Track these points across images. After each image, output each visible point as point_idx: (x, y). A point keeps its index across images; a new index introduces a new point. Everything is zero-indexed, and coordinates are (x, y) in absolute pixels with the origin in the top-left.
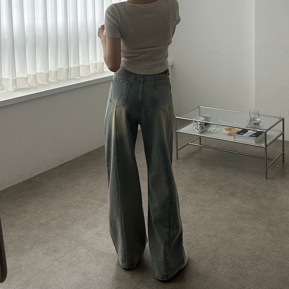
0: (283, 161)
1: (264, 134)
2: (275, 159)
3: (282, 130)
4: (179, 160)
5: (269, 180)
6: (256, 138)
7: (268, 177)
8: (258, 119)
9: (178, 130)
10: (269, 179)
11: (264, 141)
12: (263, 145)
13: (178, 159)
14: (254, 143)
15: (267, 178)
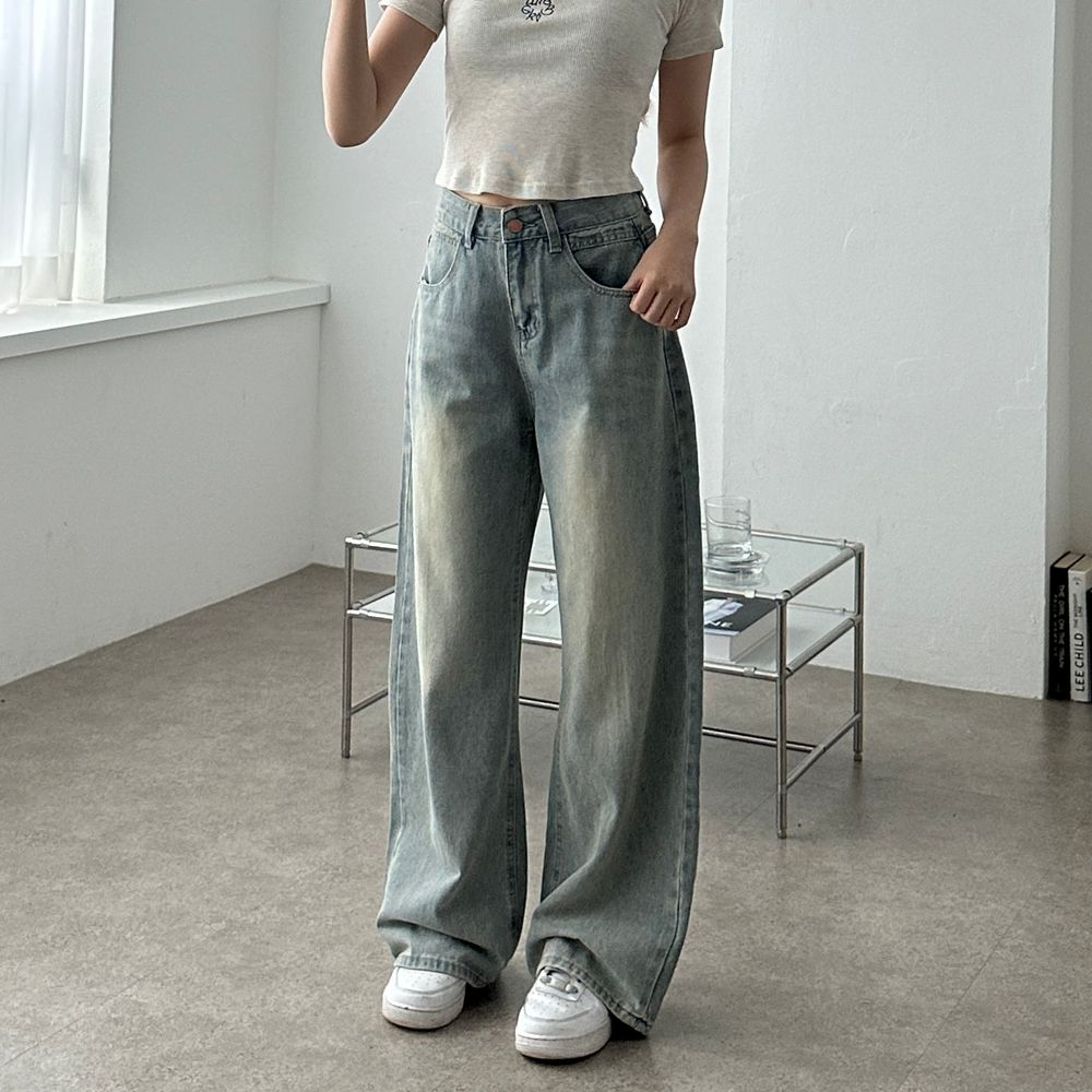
0: (858, 760)
1: (773, 616)
2: (822, 747)
3: (851, 607)
4: (353, 763)
5: (792, 846)
6: (734, 633)
7: (789, 832)
8: (746, 546)
9: (358, 609)
10: (791, 837)
11: (775, 650)
12: (772, 670)
13: (348, 757)
14: (726, 659)
15: (783, 837)
